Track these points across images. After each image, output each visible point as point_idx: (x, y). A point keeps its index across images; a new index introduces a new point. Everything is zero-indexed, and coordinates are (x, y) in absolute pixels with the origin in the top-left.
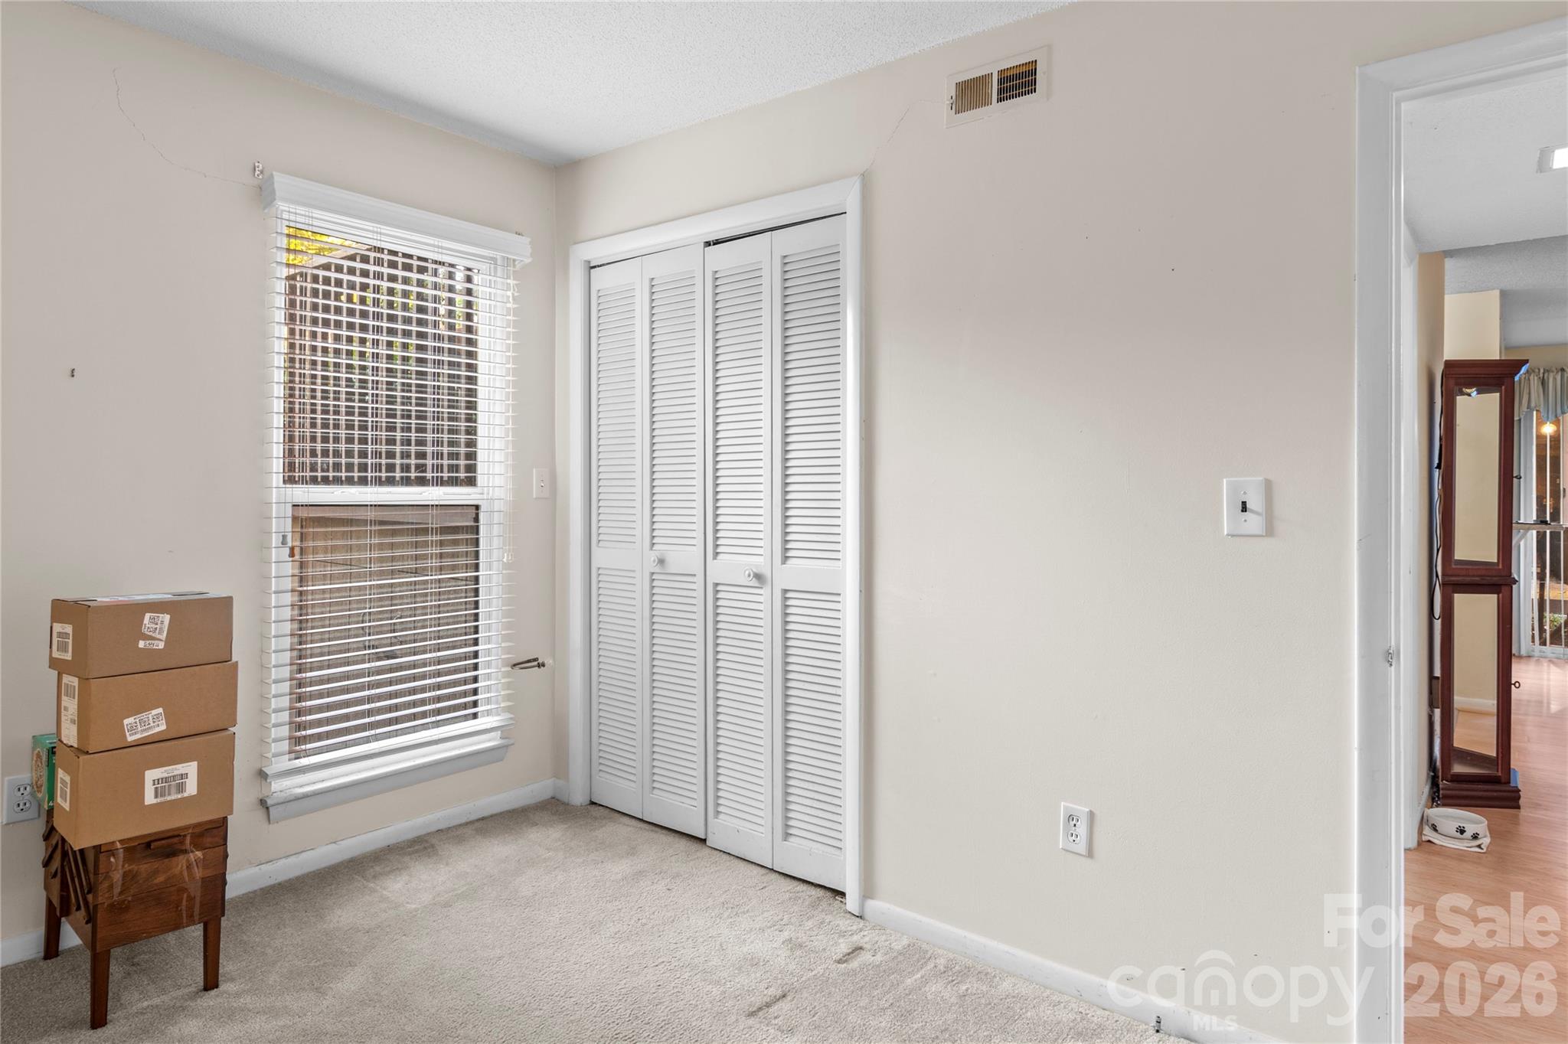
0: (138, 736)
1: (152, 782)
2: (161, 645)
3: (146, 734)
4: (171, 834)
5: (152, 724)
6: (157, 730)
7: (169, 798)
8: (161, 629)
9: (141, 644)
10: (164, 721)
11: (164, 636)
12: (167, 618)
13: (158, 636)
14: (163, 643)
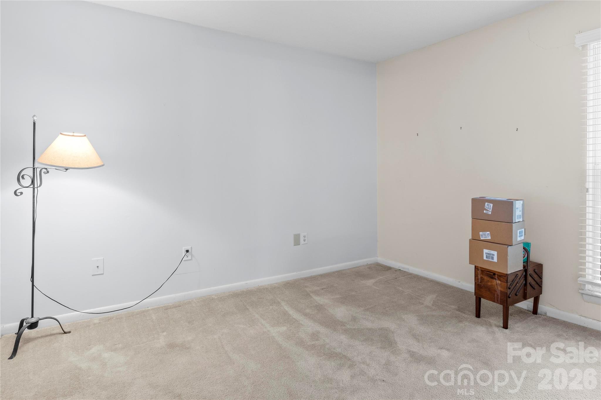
0: (483, 238)
1: (485, 253)
2: (490, 213)
3: (485, 239)
4: (492, 272)
5: (487, 236)
6: (488, 238)
7: (490, 260)
8: (490, 208)
9: (485, 211)
10: (490, 236)
11: (491, 210)
12: (492, 205)
13: (489, 210)
14: (491, 213)
